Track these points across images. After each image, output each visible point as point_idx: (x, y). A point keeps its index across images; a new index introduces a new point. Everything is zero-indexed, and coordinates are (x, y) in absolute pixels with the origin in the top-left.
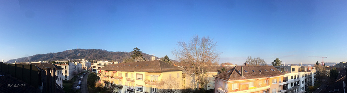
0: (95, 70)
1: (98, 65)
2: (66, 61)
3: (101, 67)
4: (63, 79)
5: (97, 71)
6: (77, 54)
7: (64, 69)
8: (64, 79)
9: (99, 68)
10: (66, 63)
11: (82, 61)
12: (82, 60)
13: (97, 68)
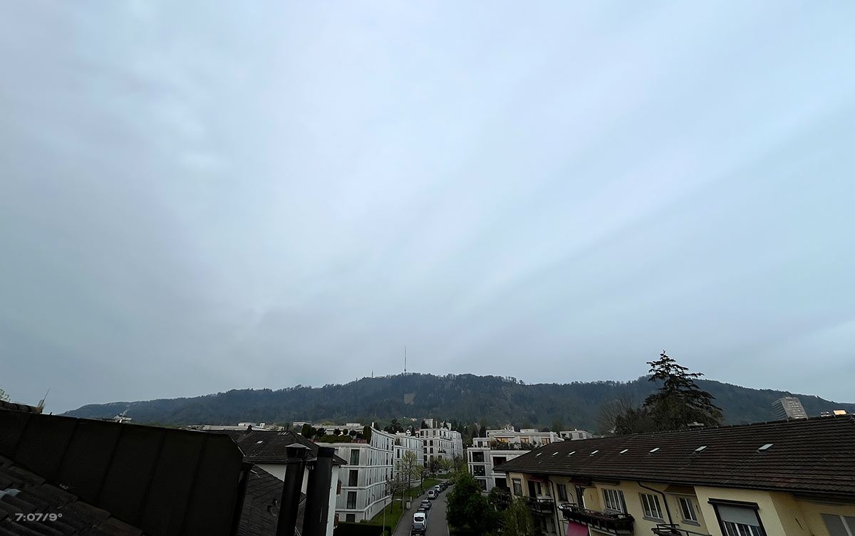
0: (480, 471)
1: (495, 445)
2: (357, 427)
3: (510, 456)
4: (336, 518)
5: (491, 478)
6: (406, 396)
7: (345, 463)
8: (343, 519)
9: (499, 461)
10: (359, 436)
11: (425, 426)
12: (427, 422)
13: (489, 464)
